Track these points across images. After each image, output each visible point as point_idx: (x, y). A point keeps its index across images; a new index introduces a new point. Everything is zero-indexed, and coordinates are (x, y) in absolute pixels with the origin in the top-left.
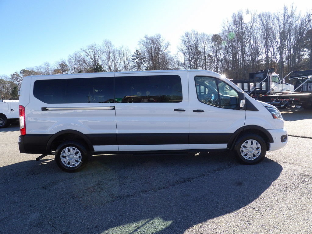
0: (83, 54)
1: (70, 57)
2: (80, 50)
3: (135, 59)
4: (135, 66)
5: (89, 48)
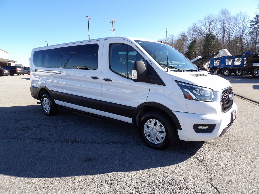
0: (199, 25)
1: (190, 29)
2: (197, 22)
3: (254, 25)
4: (252, 32)
5: (205, 19)
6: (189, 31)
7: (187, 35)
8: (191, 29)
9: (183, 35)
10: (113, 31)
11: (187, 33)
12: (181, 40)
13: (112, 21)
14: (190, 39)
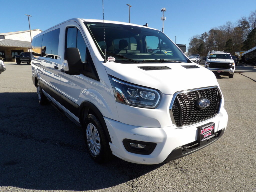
6: (252, 16)
7: (248, 21)
8: (254, 14)
9: (243, 22)
10: (163, 20)
11: (249, 19)
12: (240, 28)
13: (163, 9)
14: (252, 26)
